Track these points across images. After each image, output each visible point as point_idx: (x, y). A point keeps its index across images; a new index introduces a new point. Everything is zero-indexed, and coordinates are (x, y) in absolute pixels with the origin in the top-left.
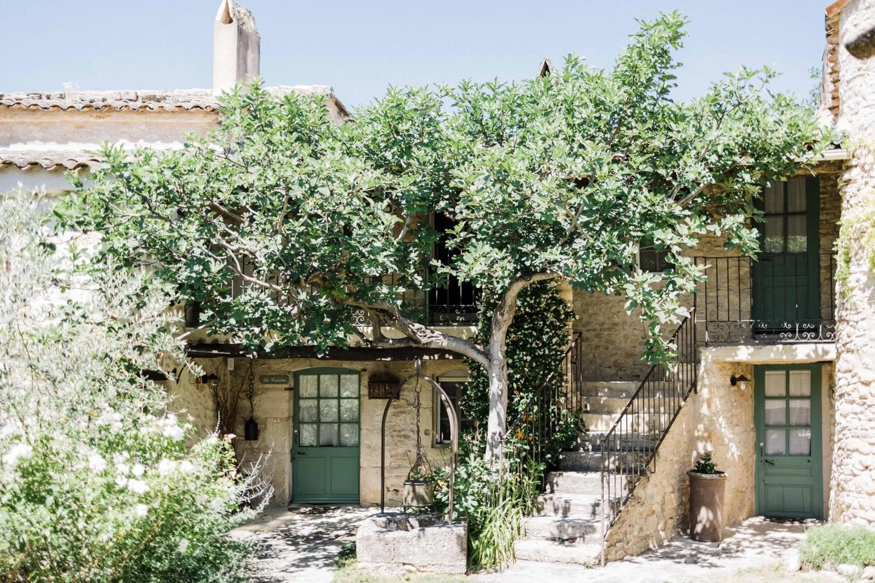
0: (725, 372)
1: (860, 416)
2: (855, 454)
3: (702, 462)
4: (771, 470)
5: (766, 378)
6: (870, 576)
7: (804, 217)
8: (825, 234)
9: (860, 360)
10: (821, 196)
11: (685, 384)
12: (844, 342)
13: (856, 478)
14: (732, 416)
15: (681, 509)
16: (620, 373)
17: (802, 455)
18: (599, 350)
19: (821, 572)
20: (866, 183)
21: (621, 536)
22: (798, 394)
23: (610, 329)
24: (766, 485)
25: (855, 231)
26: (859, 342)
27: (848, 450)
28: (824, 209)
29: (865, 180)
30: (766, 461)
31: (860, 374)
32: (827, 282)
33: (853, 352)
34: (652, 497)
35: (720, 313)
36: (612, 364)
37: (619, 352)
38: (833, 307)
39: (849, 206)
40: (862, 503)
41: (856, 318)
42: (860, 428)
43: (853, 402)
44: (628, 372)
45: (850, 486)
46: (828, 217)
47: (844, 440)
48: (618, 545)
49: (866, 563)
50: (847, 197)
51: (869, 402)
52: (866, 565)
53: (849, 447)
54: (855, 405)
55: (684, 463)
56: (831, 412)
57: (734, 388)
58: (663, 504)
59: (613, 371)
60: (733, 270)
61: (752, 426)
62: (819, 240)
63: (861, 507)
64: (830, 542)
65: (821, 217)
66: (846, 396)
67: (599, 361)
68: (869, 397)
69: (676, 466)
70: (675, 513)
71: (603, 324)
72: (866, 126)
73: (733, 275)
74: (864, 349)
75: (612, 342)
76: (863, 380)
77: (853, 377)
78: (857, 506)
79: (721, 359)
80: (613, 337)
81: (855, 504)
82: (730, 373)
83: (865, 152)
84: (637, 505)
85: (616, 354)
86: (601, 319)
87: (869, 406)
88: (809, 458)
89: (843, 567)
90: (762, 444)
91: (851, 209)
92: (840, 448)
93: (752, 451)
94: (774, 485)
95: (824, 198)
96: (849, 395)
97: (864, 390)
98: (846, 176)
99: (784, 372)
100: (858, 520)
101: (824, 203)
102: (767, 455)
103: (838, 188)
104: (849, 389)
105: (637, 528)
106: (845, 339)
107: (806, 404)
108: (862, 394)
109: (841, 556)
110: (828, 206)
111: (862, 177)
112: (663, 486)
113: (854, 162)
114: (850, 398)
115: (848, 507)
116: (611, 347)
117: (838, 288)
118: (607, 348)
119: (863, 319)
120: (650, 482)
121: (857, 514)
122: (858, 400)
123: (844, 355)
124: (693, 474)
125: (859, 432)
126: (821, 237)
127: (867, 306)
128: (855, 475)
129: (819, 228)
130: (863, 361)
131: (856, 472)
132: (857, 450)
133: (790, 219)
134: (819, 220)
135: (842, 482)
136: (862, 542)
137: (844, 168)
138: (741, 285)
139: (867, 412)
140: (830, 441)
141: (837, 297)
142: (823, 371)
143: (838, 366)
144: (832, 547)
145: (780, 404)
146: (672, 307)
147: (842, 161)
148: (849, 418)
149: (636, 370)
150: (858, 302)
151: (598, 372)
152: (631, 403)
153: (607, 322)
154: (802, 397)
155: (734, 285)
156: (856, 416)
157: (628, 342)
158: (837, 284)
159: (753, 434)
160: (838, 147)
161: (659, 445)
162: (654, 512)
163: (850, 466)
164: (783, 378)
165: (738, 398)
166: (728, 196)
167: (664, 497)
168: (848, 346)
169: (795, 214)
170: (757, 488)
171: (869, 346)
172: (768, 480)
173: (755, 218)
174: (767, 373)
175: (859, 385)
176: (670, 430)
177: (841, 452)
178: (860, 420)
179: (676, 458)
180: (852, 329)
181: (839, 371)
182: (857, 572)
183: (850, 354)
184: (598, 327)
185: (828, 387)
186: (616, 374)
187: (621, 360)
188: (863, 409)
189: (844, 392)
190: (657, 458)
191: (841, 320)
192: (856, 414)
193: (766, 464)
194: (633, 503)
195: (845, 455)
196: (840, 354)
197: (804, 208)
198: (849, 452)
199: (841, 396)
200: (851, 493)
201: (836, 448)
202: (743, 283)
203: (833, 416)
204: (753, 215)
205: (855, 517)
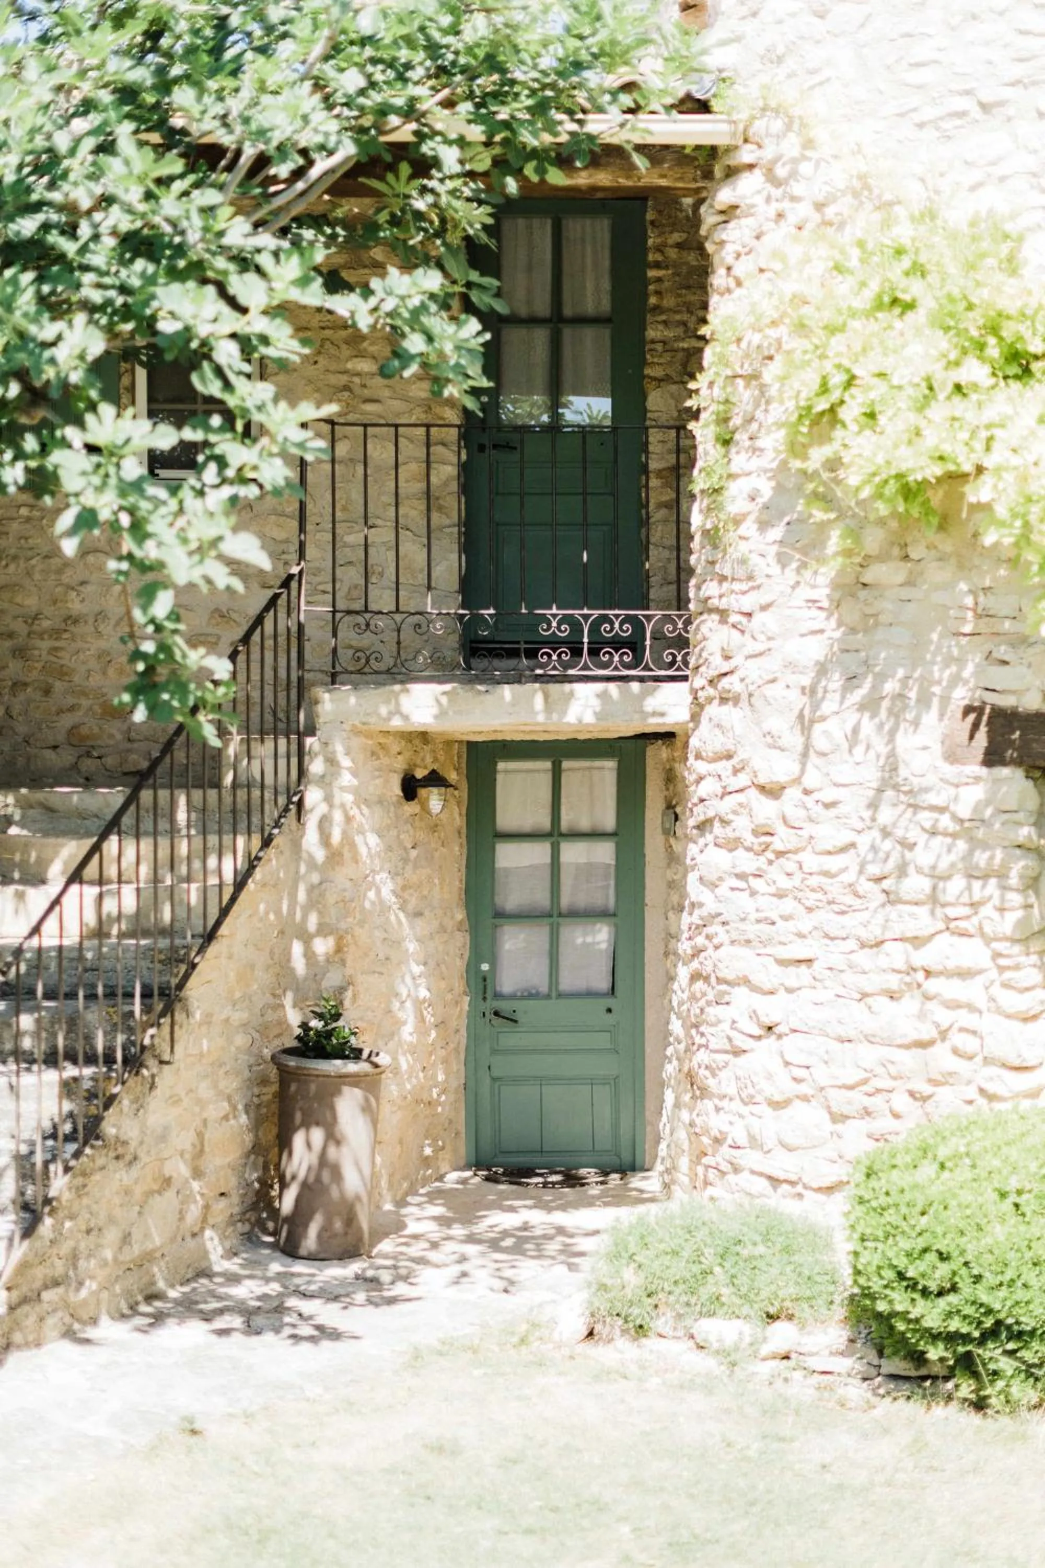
0: (385, 761)
1: (755, 883)
2: (740, 994)
3: (315, 1024)
4: (511, 1039)
5: (500, 778)
6: (782, 1351)
7: (606, 333)
8: (659, 380)
9: (758, 724)
10: (652, 273)
11: (268, 795)
12: (713, 673)
13: (743, 1058)
14: (404, 888)
15: (255, 1167)
16: (88, 765)
17: (590, 994)
18: (22, 697)
19: (651, 1343)
20: (780, 216)
21: (59, 1268)
22: (585, 824)
23: (56, 633)
24: (494, 1079)
25: (747, 355)
26: (753, 671)
27: (719, 981)
28: (657, 309)
29: (774, 207)
30: (496, 1014)
31: (757, 763)
32: (663, 512)
33: (736, 700)
34: (163, 1138)
35: (373, 592)
36: (61, 738)
37: (85, 703)
38: (683, 573)
39: (732, 283)
40: (756, 1131)
41: (748, 602)
42: (754, 916)
43: (732, 845)
44: (110, 761)
45: (724, 1083)
46: (669, 334)
47: (710, 951)
48: (46, 1296)
49: (772, 1311)
50: (727, 255)
51: (778, 845)
52: (771, 1318)
53: (724, 973)
54: (740, 852)
55: (263, 1030)
56: (669, 874)
57: (412, 808)
58: (200, 1152)
59: (66, 757)
60: (411, 469)
61: (460, 915)
62: (645, 398)
63: (754, 1142)
64: (675, 1253)
65: (651, 333)
66: (717, 828)
67: (22, 729)
68: (781, 829)
69: (241, 1040)
70: (233, 1181)
71: (36, 617)
72: (780, 50)
73: (412, 487)
74: (769, 691)
75: (63, 673)
76: (762, 780)
77: (736, 772)
78: (742, 1140)
79: (375, 724)
80: (66, 659)
81: (738, 1134)
82: (400, 764)
83: (777, 125)
84: (113, 1165)
85: (72, 709)
86: (31, 602)
87: (780, 854)
88: (610, 1002)
89: (710, 1329)
90: (485, 967)
91: (738, 292)
92: (695, 977)
93: (459, 985)
94: (516, 1081)
95: (659, 280)
96: (725, 822)
97: (766, 809)
98: (724, 196)
99: (548, 765)
100: (744, 1179)
101: (658, 293)
102: (498, 996)
103: (703, 232)
104: (724, 807)
105: (112, 1236)
106: (718, 664)
107: (604, 852)
108: (760, 819)
109: (705, 1293)
110: (669, 302)
111: (768, 200)
112: (199, 1101)
113: (746, 155)
114: (729, 832)
115: (718, 1141)
116: (58, 686)
117: (697, 519)
118: (47, 691)
119: (764, 608)
120: (157, 1092)
121: (742, 1162)
122: (749, 839)
123: (713, 711)
124: (292, 1062)
125: (752, 930)
126: (649, 386)
127: (775, 570)
128: (738, 1052)
129: (644, 363)
130: (766, 727)
131: (741, 1042)
132: (745, 981)
133: (567, 333)
134: (642, 341)
135: (703, 1072)
136: (761, 1249)
137: (718, 171)
138: (435, 516)
139: (774, 873)
140: (666, 954)
141: (695, 545)
142: (650, 762)
143: (694, 742)
144: (679, 1268)
145: (538, 853)
146: (209, 531)
147: (713, 152)
148: (723, 890)
149: (133, 757)
150: (754, 559)
151: (21, 761)
152: (96, 848)
153: (48, 611)
154: (594, 835)
155: (413, 512)
156: (742, 885)
157: (111, 671)
158: (696, 507)
159: (462, 940)
160: (703, 107)
161: (186, 977)
162: (168, 1181)
163: (726, 1026)
164: (545, 781)
165: (421, 836)
166: (394, 221)
167: (200, 1135)
168: (725, 683)
169: (582, 320)
170: (470, 1089)
171: (780, 685)
172: (502, 1066)
173: (475, 296)
174: (501, 766)
175: (753, 793)
176: (224, 930)
177: (699, 985)
178: (753, 893)
179: (239, 1016)
180: (735, 634)
181: (698, 757)
182: (748, 1340)
183: (727, 708)
184: (19, 627)
185: (660, 805)
186: (75, 767)
187: (91, 726)
188: (762, 862)
189: (711, 814)
190: (179, 1016)
191: (707, 608)
192: (741, 876)
193: (497, 1021)
194: (100, 1161)
195: (711, 996)
196: (701, 707)
197: (606, 305)
198: (724, 987)
199: (703, 827)
200: (725, 1103)
201: (683, 973)
202: (440, 509)
203: (676, 886)
204: (469, 285)
205: (736, 1170)
